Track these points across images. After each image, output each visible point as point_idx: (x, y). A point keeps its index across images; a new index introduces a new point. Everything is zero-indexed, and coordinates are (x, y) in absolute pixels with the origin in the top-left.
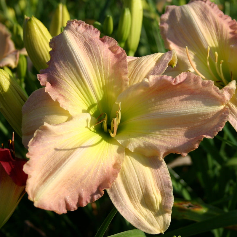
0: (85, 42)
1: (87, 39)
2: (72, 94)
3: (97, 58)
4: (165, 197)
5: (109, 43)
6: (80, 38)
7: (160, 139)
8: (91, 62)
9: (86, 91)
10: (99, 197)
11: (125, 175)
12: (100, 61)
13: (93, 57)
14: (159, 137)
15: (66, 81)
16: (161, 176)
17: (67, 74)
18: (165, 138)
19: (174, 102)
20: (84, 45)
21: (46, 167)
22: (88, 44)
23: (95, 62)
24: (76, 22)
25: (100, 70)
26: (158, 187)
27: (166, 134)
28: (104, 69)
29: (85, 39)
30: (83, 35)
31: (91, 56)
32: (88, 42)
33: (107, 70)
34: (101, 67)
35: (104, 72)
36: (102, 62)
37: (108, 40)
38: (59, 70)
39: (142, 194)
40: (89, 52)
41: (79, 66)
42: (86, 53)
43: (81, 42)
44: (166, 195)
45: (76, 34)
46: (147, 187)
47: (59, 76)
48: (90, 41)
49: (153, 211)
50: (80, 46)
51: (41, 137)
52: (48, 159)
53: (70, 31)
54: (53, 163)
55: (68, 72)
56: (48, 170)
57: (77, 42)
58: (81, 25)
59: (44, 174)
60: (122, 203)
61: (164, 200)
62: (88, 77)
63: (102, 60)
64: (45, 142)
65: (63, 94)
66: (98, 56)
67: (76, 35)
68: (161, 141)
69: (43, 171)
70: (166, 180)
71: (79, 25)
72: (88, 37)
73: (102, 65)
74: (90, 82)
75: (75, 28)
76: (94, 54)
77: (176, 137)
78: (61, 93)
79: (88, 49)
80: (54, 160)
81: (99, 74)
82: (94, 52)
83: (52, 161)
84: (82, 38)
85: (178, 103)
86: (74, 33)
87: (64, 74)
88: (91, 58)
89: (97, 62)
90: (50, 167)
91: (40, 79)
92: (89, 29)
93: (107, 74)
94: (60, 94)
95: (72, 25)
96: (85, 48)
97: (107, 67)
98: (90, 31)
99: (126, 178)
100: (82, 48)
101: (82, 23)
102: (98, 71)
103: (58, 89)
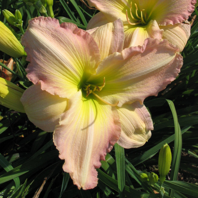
0: (52, 34)
1: (52, 31)
2: (62, 83)
3: (70, 46)
4: (147, 123)
5: (70, 28)
6: (46, 32)
7: (138, 91)
8: (67, 51)
9: (71, 75)
10: (112, 148)
11: (123, 125)
12: (73, 48)
13: (66, 46)
14: (137, 90)
15: (54, 74)
16: (142, 113)
17: (52, 68)
18: (141, 89)
19: (142, 62)
20: (53, 37)
21: (74, 153)
22: (55, 35)
23: (69, 50)
24: (37, 19)
25: (75, 55)
26: (142, 120)
27: (141, 86)
28: (78, 53)
29: (51, 31)
30: (47, 29)
31: (64, 46)
32: (54, 34)
33: (81, 53)
34: (76, 52)
35: (79, 55)
36: (75, 48)
37: (68, 26)
38: (43, 67)
39: (134, 130)
40: (61, 43)
41: (59, 59)
42: (58, 44)
43: (49, 36)
44: (148, 122)
45: (41, 29)
46: (137, 125)
47: (46, 72)
48: (56, 32)
49: (141, 134)
50: (50, 39)
51: (60, 133)
52: (72, 146)
53: (35, 29)
54: (77, 147)
55: (52, 66)
56: (77, 155)
57: (46, 37)
58: (41, 20)
59: (76, 160)
60: (125, 142)
61: (147, 125)
62: (70, 65)
63: (74, 46)
64: (65, 135)
65: (56, 86)
66: (69, 44)
67: (41, 31)
68: (139, 92)
69: (74, 157)
70: (146, 113)
71: (40, 21)
72: (52, 29)
73: (76, 50)
74: (72, 67)
75: (38, 25)
76: (66, 43)
77: (148, 86)
78: (54, 85)
79: (58, 40)
80: (77, 145)
81: (76, 59)
82: (65, 42)
83: (75, 146)
84: (48, 31)
85: (145, 62)
86: (39, 29)
87: (50, 69)
88: (65, 47)
89: (71, 49)
90: (77, 152)
91: (31, 79)
92: (49, 21)
93: (82, 56)
94: (54, 87)
95: (34, 23)
96: (55, 40)
97: (81, 51)
98: (51, 23)
99: (124, 126)
100: (53, 40)
101: (41, 18)
102: (75, 56)
103: (50, 83)
